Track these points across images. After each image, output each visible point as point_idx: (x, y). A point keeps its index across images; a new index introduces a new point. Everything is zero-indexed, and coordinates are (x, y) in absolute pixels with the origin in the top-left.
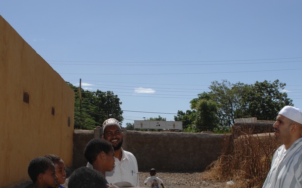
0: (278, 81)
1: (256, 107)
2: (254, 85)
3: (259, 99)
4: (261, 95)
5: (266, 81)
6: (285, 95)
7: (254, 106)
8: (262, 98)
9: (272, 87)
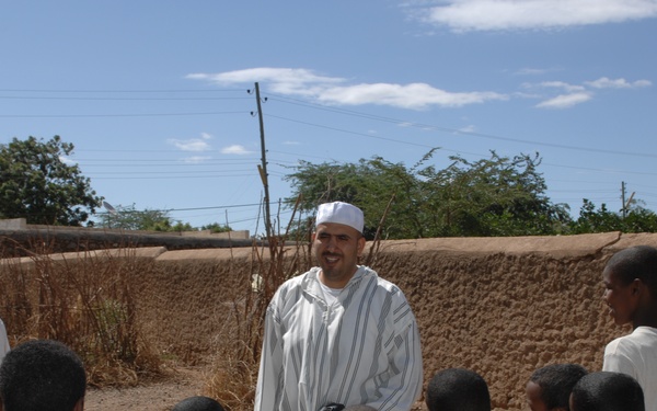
0: (57, 138)
1: (16, 196)
2: (8, 147)
3: (19, 178)
4: (25, 170)
5: (32, 139)
6: (75, 170)
7: (9, 194)
8: (26, 176)
9: (47, 151)
